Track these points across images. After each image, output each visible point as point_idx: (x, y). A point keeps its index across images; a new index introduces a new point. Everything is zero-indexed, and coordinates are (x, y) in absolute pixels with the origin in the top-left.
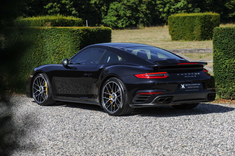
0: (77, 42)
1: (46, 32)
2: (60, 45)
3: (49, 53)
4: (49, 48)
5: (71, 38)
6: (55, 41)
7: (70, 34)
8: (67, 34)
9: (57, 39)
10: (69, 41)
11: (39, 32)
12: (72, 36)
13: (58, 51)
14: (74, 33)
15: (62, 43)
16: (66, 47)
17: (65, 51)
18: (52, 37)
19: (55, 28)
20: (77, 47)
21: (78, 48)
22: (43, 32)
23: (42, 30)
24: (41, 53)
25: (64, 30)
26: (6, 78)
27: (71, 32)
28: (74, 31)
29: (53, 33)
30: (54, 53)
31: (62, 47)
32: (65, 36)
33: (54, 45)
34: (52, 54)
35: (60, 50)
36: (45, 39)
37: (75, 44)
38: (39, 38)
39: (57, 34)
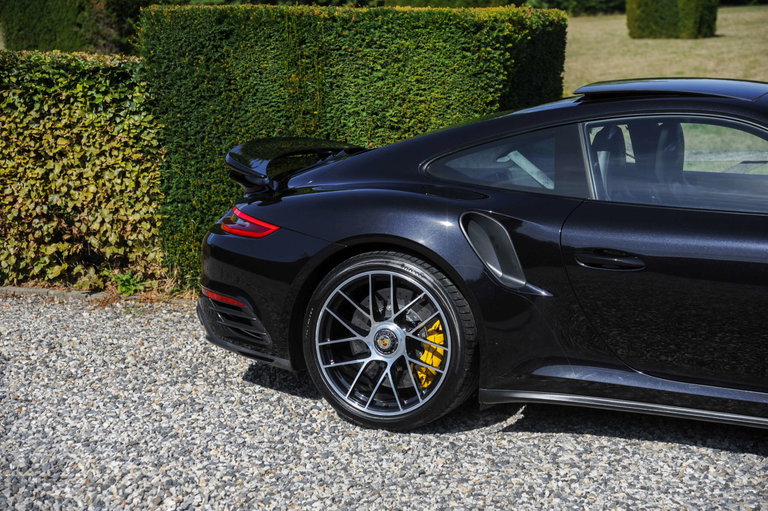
0: (490, 75)
1: (344, 29)
2: (409, 91)
3: (355, 125)
5: (464, 57)
6: (387, 74)
7: (463, 40)
8: (445, 41)
9: (397, 61)
10: (454, 71)
11: (308, 31)
12: (468, 50)
13: (395, 119)
14: (482, 35)
15: (418, 81)
16: (436, 99)
17: (433, 120)
18: (373, 52)
19: (385, 13)
20: (491, 98)
21: (492, 103)
22: (328, 30)
23: (325, 19)
24: (317, 127)
25: (432, 22)
26: (153, 230)
27: (465, 29)
28: (479, 26)
29: (377, 33)
30: (377, 127)
31: (419, 98)
32: (434, 50)
33: (378, 91)
34: (367, 131)
35: (409, 112)
36: (337, 64)
37: (482, 88)
38: (308, 57)
39: (398, 40)
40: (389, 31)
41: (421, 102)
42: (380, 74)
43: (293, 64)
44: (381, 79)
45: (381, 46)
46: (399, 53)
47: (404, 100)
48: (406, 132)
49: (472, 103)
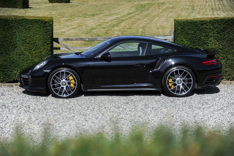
1: (15, 22)
2: (31, 36)
3: (19, 43)
4: (19, 39)
5: (43, 29)
6: (26, 32)
7: (43, 25)
8: (39, 25)
10: (41, 32)
11: (7, 23)
12: (44, 27)
13: (28, 42)
14: (47, 24)
15: (33, 34)
16: (37, 37)
17: (37, 42)
18: (23, 27)
21: (49, 38)
22: (12, 23)
23: (11, 20)
24: (10, 44)
27: (43, 23)
29: (23, 24)
30: (24, 43)
31: (33, 37)
32: (37, 27)
33: (24, 36)
34: (22, 44)
35: (31, 40)
36: (14, 30)
37: (48, 35)
38: (7, 28)
39: (28, 25)
40: (26, 23)
41: (34, 38)
42: (24, 32)
43: (4, 30)
44: (24, 33)
45: (25, 26)
46: (29, 28)
47: (30, 38)
48: (30, 44)
49: (45, 38)
